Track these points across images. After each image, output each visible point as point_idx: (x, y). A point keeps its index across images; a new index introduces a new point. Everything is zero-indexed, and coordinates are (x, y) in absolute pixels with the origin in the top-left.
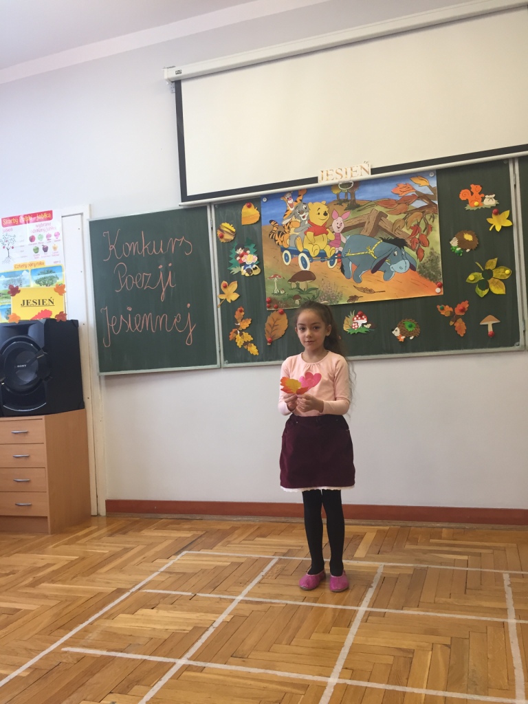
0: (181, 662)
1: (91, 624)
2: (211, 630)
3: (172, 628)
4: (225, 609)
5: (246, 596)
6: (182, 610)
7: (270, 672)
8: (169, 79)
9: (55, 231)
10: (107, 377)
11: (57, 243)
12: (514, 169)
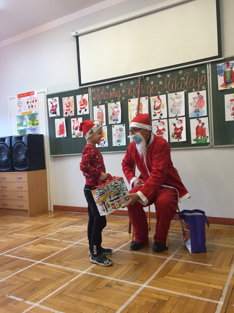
0: (38, 262)
1: (19, 248)
2: (57, 253)
3: (44, 251)
4: (67, 246)
5: (79, 242)
6: (53, 245)
7: (65, 268)
8: (74, 36)
9: (35, 99)
10: (54, 157)
11: (36, 104)
12: (209, 67)
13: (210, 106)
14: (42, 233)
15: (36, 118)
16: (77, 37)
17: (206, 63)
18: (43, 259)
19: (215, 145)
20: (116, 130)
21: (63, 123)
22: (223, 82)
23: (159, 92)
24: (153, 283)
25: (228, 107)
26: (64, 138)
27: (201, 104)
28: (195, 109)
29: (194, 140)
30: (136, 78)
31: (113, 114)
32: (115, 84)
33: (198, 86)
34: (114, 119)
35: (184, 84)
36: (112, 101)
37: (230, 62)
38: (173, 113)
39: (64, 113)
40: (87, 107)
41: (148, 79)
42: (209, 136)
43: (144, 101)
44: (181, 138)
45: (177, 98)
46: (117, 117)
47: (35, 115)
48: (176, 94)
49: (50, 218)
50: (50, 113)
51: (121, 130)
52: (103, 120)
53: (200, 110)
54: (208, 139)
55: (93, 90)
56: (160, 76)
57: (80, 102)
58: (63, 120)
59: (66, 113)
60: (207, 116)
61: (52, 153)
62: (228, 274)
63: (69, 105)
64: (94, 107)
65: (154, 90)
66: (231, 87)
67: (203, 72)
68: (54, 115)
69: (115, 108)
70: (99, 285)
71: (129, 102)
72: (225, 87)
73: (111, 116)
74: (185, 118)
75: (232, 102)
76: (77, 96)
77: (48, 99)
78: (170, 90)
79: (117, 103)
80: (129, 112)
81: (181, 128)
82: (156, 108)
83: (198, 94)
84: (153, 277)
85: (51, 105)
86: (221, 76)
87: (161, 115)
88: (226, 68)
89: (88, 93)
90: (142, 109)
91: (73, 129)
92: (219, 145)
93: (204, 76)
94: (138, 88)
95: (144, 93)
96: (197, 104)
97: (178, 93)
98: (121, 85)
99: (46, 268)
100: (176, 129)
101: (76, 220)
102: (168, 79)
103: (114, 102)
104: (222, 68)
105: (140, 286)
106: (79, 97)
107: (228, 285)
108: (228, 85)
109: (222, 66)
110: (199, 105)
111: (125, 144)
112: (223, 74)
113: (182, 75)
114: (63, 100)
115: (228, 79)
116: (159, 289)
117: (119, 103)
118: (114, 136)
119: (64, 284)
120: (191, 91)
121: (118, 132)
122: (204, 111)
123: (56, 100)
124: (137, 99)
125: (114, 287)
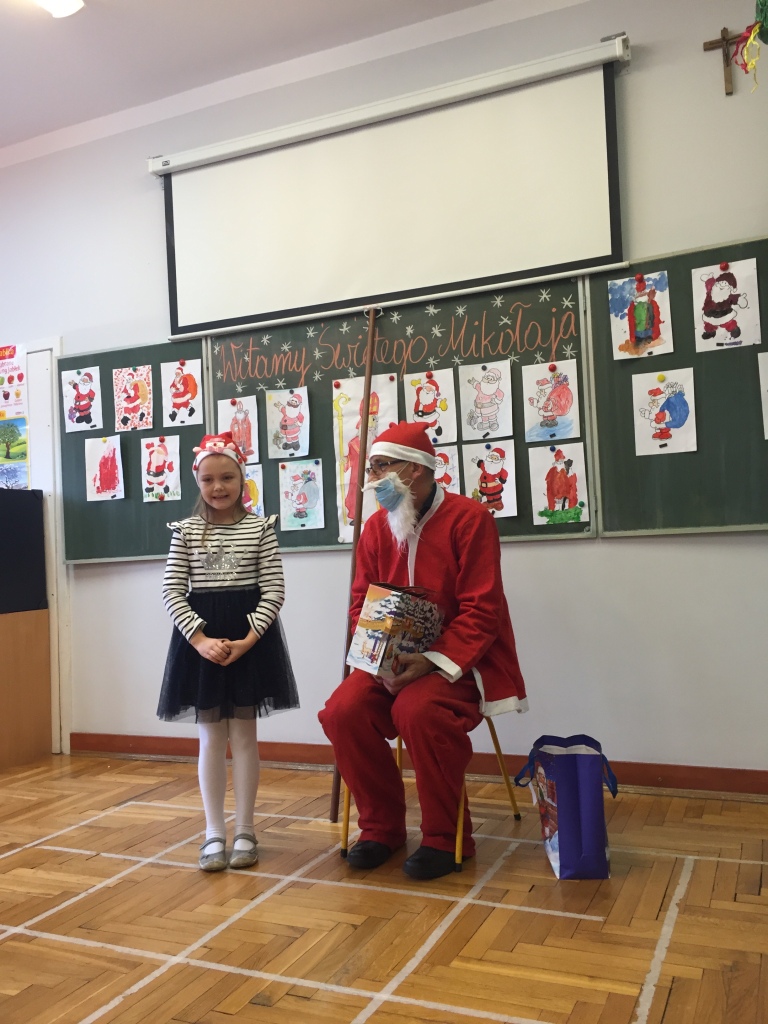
0: (12, 930)
2: (82, 895)
6: (68, 871)
8: (155, 173)
9: (19, 372)
10: (77, 567)
11: (20, 388)
12: (584, 290)
13: (590, 407)
14: (29, 829)
15: (20, 435)
16: (167, 178)
17: (576, 278)
18: (31, 919)
19: (606, 529)
20: (294, 477)
21: (114, 454)
22: (627, 336)
23: (432, 361)
24: (413, 985)
25: (643, 412)
26: (114, 502)
27: (563, 402)
28: (544, 417)
29: (542, 514)
30: (360, 314)
31: (284, 427)
32: (289, 332)
33: (551, 344)
34: (285, 441)
35: (507, 336)
36: (281, 384)
37: (646, 277)
38: (476, 426)
39: (117, 419)
40: (196, 403)
41: (396, 317)
42: (586, 502)
43: (384, 386)
44: (500, 507)
45: (489, 380)
46: (297, 437)
47: (15, 423)
48: (484, 368)
49: (57, 776)
50: (71, 418)
51: (310, 480)
52: (250, 445)
53: (558, 419)
54: (585, 510)
55: (217, 349)
56: (436, 311)
57: (174, 385)
58: (114, 442)
59: (125, 421)
60: (581, 439)
61: (72, 551)
62: (652, 945)
63: (136, 394)
64: (219, 402)
65: (416, 352)
66: (651, 353)
67: (567, 303)
68: (84, 426)
69: (290, 406)
70: (228, 1000)
71: (334, 388)
72: (633, 351)
73: (277, 432)
74: (512, 442)
75: (653, 398)
76: (163, 365)
77: (63, 373)
78: (465, 353)
79: (297, 391)
80: (335, 420)
81: (502, 475)
82: (421, 408)
83: (553, 369)
84: (412, 964)
85: (75, 392)
86: (622, 318)
87: (439, 432)
88: (636, 293)
89: (200, 357)
90: (375, 413)
91: (149, 473)
92: (618, 530)
93: (570, 316)
94: (366, 345)
95: (383, 360)
96: (548, 399)
97: (489, 365)
98: (311, 334)
99: (41, 949)
100: (485, 478)
101: (151, 781)
102: (459, 320)
103: (286, 388)
104: (624, 293)
105: (371, 999)
106: (169, 370)
107: (655, 982)
108: (641, 346)
109: (622, 288)
110: (554, 405)
111: (321, 525)
112: (626, 311)
113: (504, 311)
114: (114, 377)
115: (641, 328)
116: (432, 1005)
117: (302, 392)
118: (287, 496)
119: (107, 1002)
120: (531, 361)
121: (300, 483)
122: (570, 422)
123: (89, 376)
124: (362, 380)
125: (281, 1004)
